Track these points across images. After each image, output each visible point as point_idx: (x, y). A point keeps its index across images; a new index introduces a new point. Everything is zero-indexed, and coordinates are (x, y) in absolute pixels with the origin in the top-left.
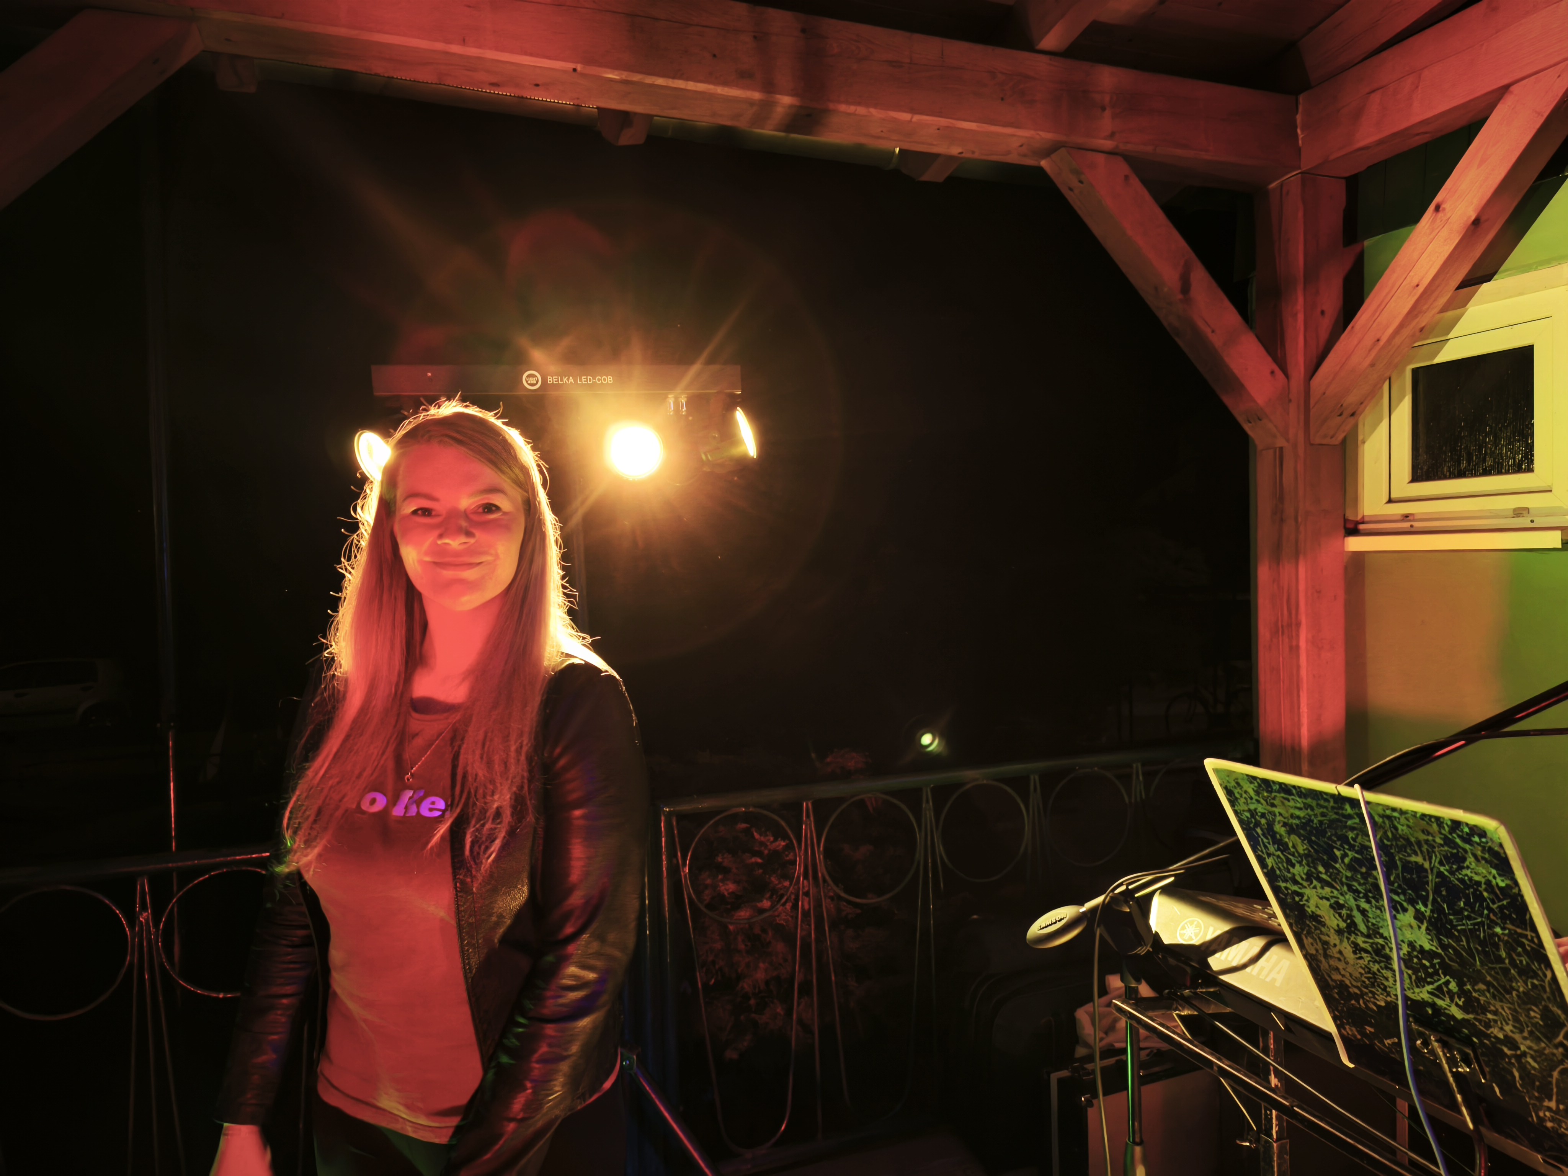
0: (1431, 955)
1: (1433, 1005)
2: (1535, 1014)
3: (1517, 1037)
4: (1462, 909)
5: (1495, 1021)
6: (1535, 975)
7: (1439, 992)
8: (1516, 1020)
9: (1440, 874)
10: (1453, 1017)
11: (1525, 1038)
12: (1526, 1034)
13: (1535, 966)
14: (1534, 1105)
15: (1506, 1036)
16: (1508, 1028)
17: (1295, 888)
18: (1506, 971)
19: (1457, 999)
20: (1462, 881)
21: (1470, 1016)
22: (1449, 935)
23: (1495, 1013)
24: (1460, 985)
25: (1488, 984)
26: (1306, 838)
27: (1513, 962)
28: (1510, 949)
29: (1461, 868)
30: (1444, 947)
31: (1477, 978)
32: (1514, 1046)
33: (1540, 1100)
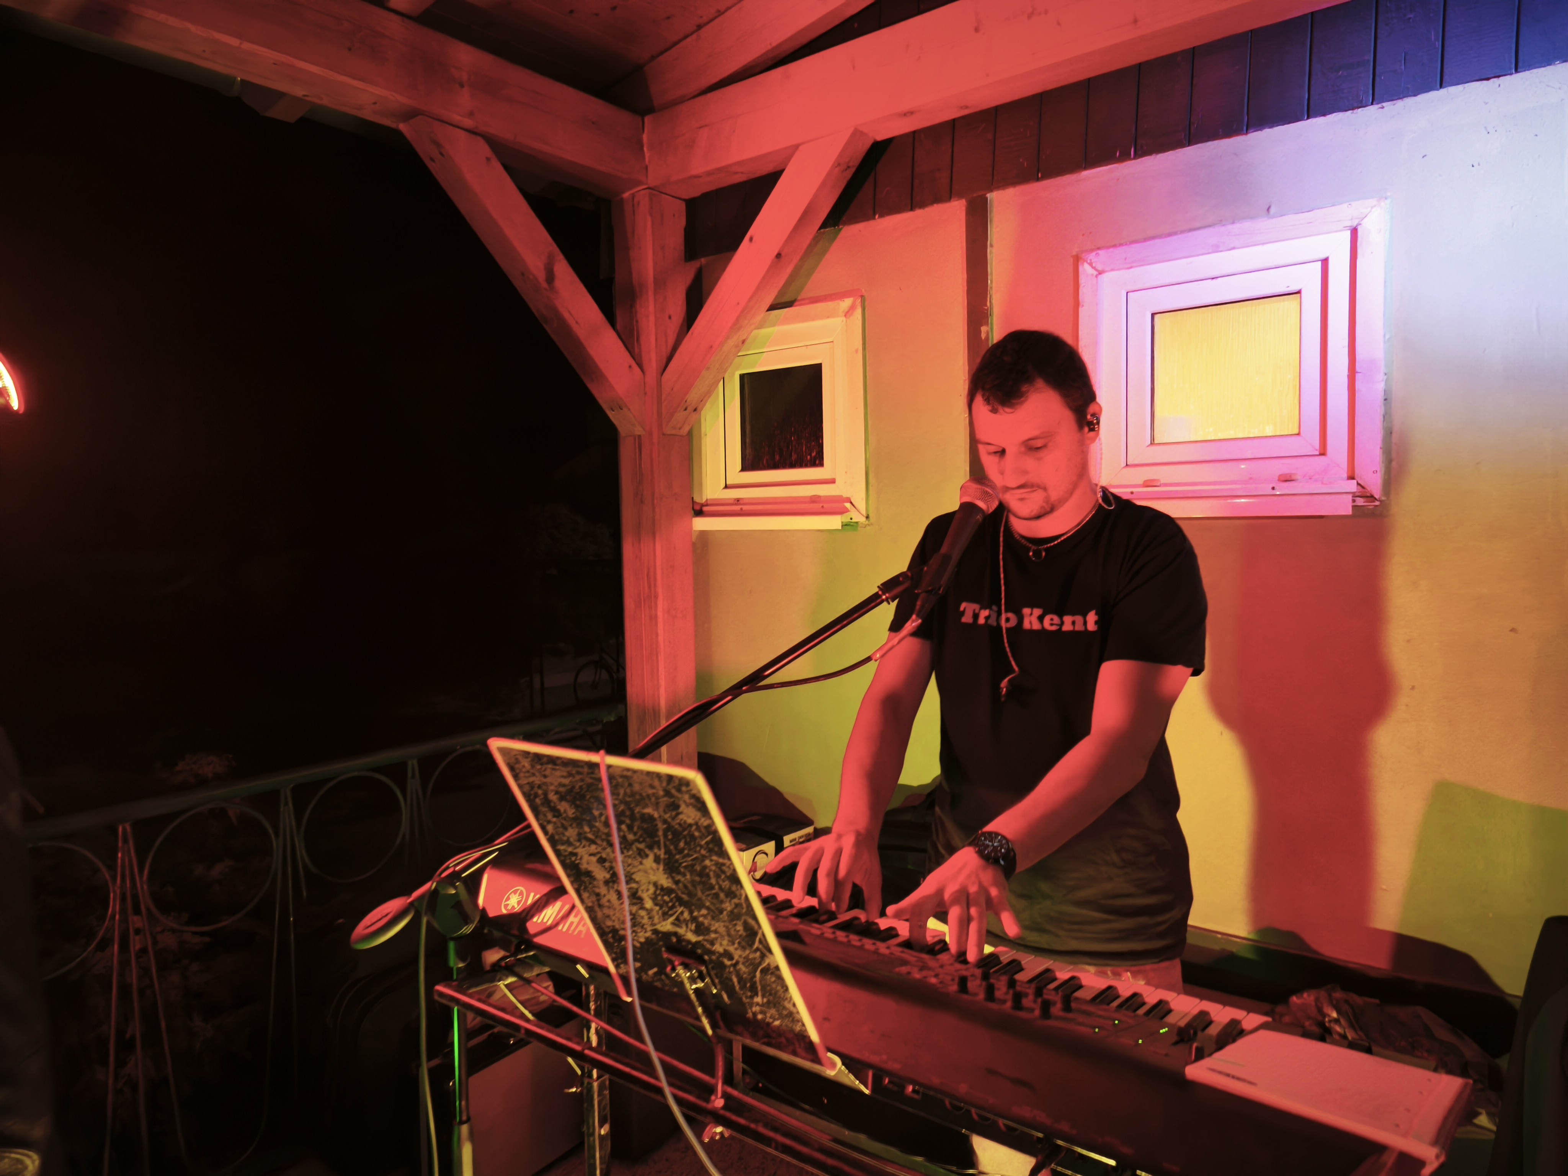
0: (668, 891)
1: (675, 934)
2: (740, 927)
3: (731, 949)
4: (683, 849)
5: (716, 939)
6: (735, 896)
7: (678, 922)
8: (729, 935)
9: (665, 821)
10: (689, 942)
11: (736, 949)
12: (736, 945)
13: (734, 888)
14: (749, 1003)
15: (725, 951)
16: (725, 942)
17: (570, 849)
18: (716, 896)
19: (689, 925)
20: (680, 824)
21: (701, 938)
22: (679, 873)
23: (716, 932)
24: (691, 912)
25: (708, 908)
26: (573, 802)
27: (721, 888)
28: (718, 876)
29: (678, 814)
30: (677, 882)
31: (701, 906)
32: (731, 958)
33: (752, 997)
